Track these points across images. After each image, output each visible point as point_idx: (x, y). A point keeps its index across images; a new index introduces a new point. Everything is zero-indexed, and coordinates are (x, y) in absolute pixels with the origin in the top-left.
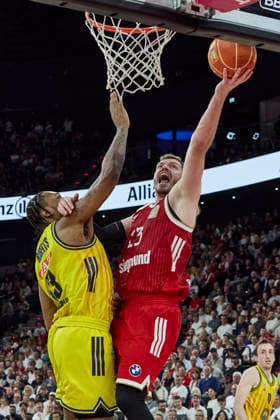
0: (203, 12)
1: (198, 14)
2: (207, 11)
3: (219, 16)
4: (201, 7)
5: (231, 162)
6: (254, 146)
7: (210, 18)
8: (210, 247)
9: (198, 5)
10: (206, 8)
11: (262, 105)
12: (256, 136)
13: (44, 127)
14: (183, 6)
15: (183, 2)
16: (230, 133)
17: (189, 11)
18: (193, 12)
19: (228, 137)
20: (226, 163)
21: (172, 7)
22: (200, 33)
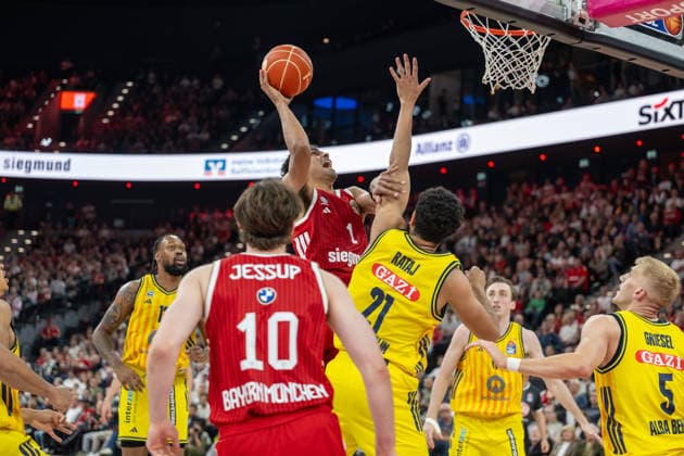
0: (589, 24)
1: (584, 26)
2: (592, 24)
4: (588, 19)
7: (594, 31)
9: (585, 17)
10: (591, 21)
14: (572, 18)
15: (573, 14)
17: (577, 23)
18: (580, 25)
21: (560, 18)
22: (585, 45)
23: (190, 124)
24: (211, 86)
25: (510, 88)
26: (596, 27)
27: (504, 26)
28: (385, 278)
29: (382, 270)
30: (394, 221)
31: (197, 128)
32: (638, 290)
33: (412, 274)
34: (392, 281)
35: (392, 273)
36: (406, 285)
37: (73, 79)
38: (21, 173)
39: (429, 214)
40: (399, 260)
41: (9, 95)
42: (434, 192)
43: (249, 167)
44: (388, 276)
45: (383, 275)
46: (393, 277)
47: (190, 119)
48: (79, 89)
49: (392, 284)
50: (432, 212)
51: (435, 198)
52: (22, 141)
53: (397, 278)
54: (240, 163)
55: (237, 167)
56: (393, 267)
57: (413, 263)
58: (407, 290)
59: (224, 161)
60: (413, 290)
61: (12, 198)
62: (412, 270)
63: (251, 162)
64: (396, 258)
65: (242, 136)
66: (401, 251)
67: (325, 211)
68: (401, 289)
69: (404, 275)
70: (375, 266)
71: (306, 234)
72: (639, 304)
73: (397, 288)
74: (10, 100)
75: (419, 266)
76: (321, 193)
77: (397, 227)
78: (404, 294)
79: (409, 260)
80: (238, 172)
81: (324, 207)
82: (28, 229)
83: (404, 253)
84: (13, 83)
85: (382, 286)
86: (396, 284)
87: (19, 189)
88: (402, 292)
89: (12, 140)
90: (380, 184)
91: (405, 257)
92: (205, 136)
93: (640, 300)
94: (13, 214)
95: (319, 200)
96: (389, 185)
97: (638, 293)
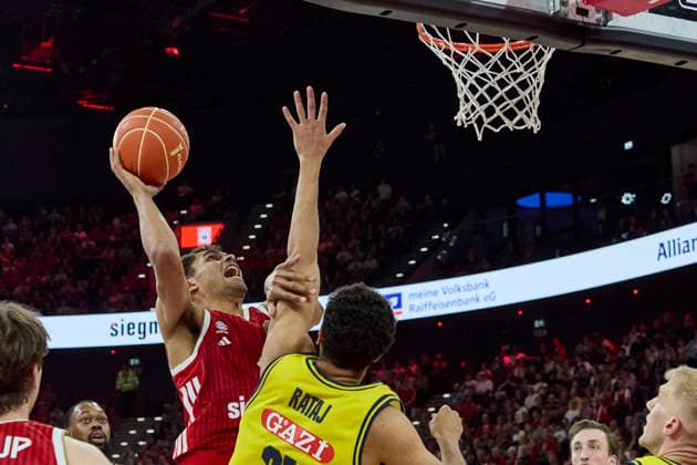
0: (594, 16)
1: (586, 20)
2: (599, 16)
3: (619, 22)
4: (591, 9)
5: (629, 239)
6: (665, 212)
7: (605, 25)
8: (601, 367)
9: (587, 7)
10: (598, 11)
11: (675, 151)
12: (666, 198)
13: (349, 194)
14: (563, 9)
15: (564, 4)
16: (627, 195)
17: (573, 16)
18: (579, 18)
19: (624, 201)
20: (623, 240)
21: (546, 11)
22: (589, 49)
23: (352, 251)
24: (376, 195)
25: (506, 128)
26: (607, 21)
27: (473, 36)
28: (280, 431)
29: (275, 419)
30: (293, 341)
31: (361, 254)
32: (669, 422)
33: (319, 421)
34: (292, 435)
35: (291, 423)
36: (312, 439)
37: (193, 208)
38: (134, 340)
39: (338, 328)
40: (300, 400)
41: (113, 238)
42: (347, 292)
43: (434, 300)
44: (285, 428)
45: (278, 426)
46: (293, 427)
47: (351, 244)
48: (203, 220)
49: (291, 440)
50: (344, 324)
51: (348, 301)
52: (133, 298)
53: (299, 430)
54: (420, 295)
55: (417, 302)
56: (292, 413)
57: (322, 403)
58: (315, 446)
59: (399, 296)
60: (323, 445)
61: (126, 376)
62: (320, 414)
63: (435, 293)
64: (295, 398)
65: (422, 258)
66: (301, 386)
67: (222, 343)
68: (305, 446)
69: (309, 424)
70: (266, 413)
71: (195, 380)
72: (673, 443)
73: (299, 444)
74: (115, 245)
75: (330, 407)
76: (216, 316)
77: (298, 350)
78: (310, 454)
79: (315, 399)
80: (419, 309)
81: (220, 336)
82: (150, 414)
83: (308, 388)
84: (116, 222)
85: (276, 444)
86: (297, 440)
87: (135, 362)
88: (307, 450)
89: (119, 297)
90: (274, 283)
91: (308, 396)
92: (372, 264)
93: (674, 436)
94: (129, 395)
95: (212, 327)
96: (290, 284)
97: (670, 426)
